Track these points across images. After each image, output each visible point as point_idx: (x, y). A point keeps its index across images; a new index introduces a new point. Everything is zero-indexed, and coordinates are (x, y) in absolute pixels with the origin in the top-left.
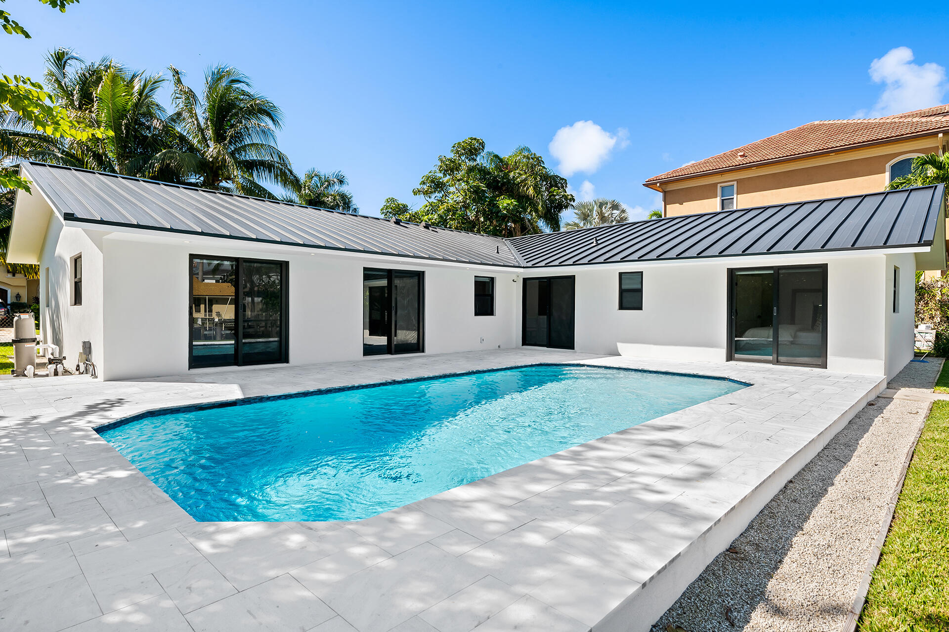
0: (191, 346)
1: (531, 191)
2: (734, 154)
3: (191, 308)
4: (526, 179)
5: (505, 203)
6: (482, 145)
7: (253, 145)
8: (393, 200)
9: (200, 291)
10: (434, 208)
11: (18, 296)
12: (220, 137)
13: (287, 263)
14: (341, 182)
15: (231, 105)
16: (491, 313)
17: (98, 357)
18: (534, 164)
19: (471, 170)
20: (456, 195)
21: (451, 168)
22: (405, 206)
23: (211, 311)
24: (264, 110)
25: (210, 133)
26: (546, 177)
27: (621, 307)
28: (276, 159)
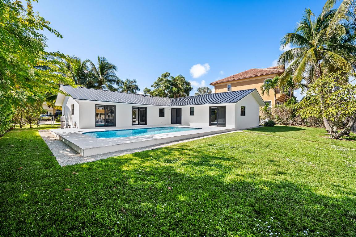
0: (96, 124)
1: (180, 86)
2: (230, 77)
3: (96, 116)
4: (180, 83)
5: (174, 89)
6: (169, 74)
7: (110, 76)
8: (147, 88)
9: (98, 112)
10: (156, 91)
11: (51, 113)
12: (102, 74)
13: (115, 106)
14: (135, 82)
15: (105, 66)
16: (164, 116)
17: (78, 124)
18: (182, 79)
19: (166, 81)
20: (162, 87)
21: (160, 80)
22: (150, 90)
23: (101, 117)
24: (113, 67)
25: (100, 73)
26: (185, 82)
27: (191, 115)
28: (116, 79)
